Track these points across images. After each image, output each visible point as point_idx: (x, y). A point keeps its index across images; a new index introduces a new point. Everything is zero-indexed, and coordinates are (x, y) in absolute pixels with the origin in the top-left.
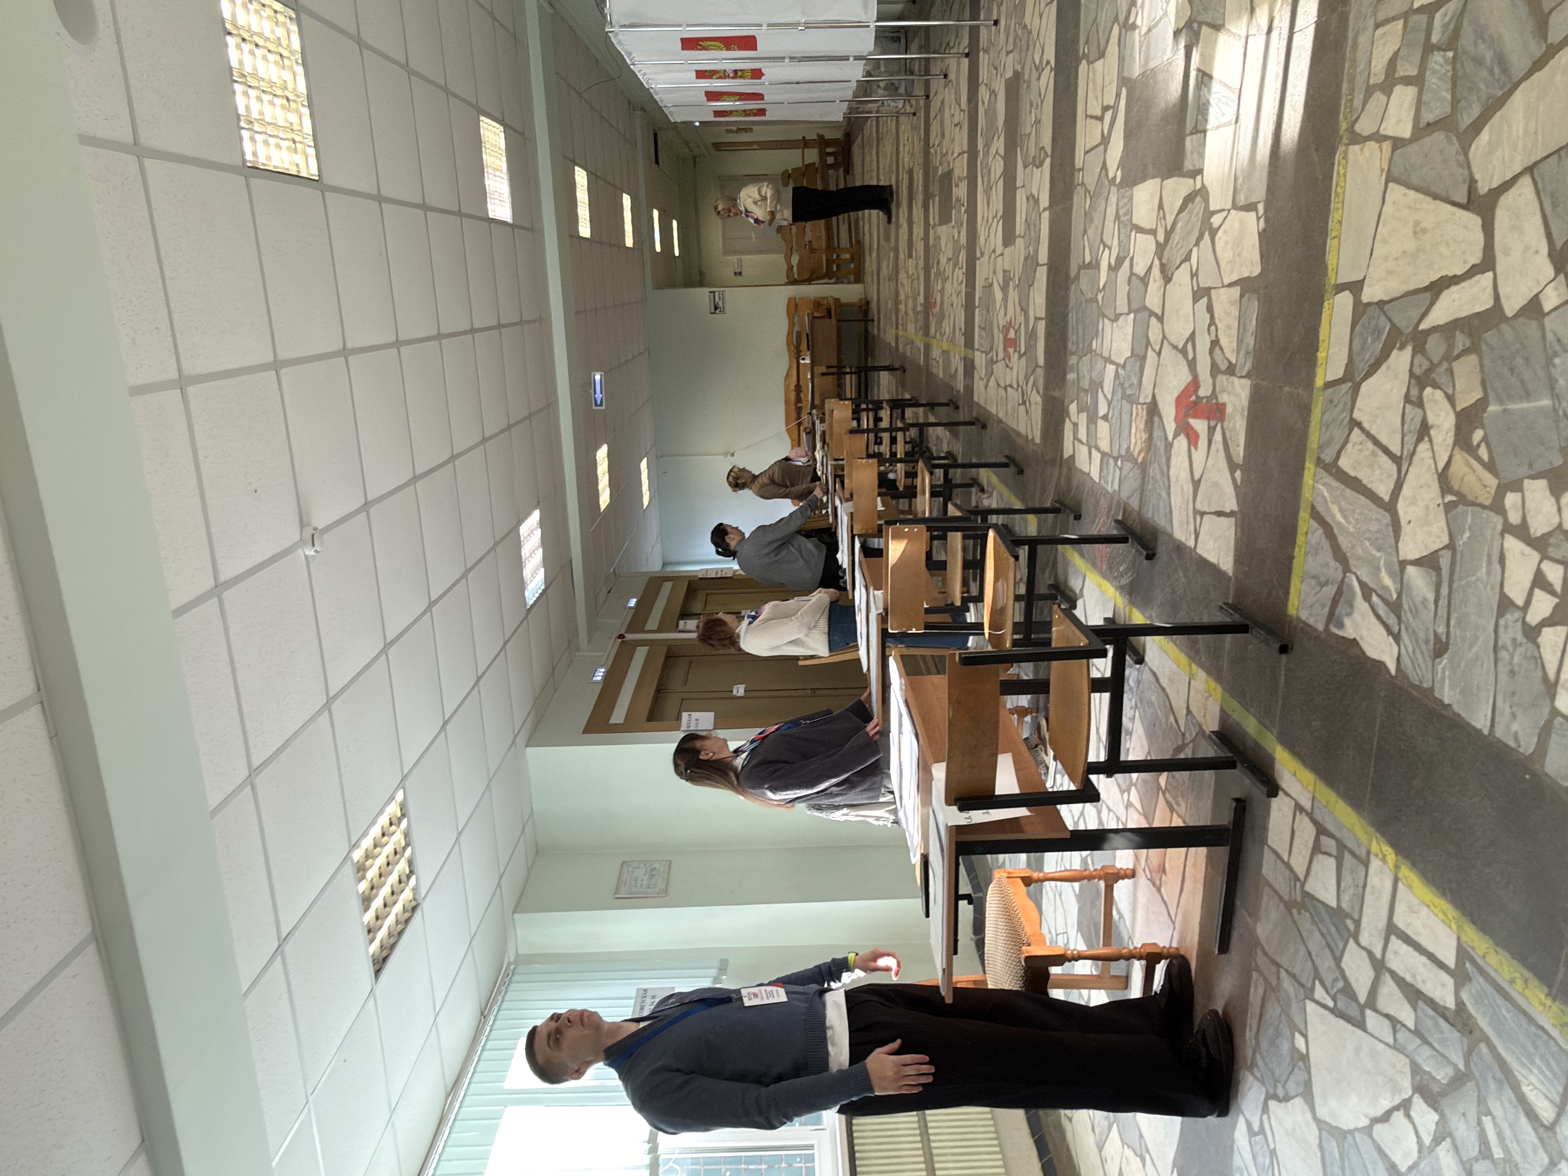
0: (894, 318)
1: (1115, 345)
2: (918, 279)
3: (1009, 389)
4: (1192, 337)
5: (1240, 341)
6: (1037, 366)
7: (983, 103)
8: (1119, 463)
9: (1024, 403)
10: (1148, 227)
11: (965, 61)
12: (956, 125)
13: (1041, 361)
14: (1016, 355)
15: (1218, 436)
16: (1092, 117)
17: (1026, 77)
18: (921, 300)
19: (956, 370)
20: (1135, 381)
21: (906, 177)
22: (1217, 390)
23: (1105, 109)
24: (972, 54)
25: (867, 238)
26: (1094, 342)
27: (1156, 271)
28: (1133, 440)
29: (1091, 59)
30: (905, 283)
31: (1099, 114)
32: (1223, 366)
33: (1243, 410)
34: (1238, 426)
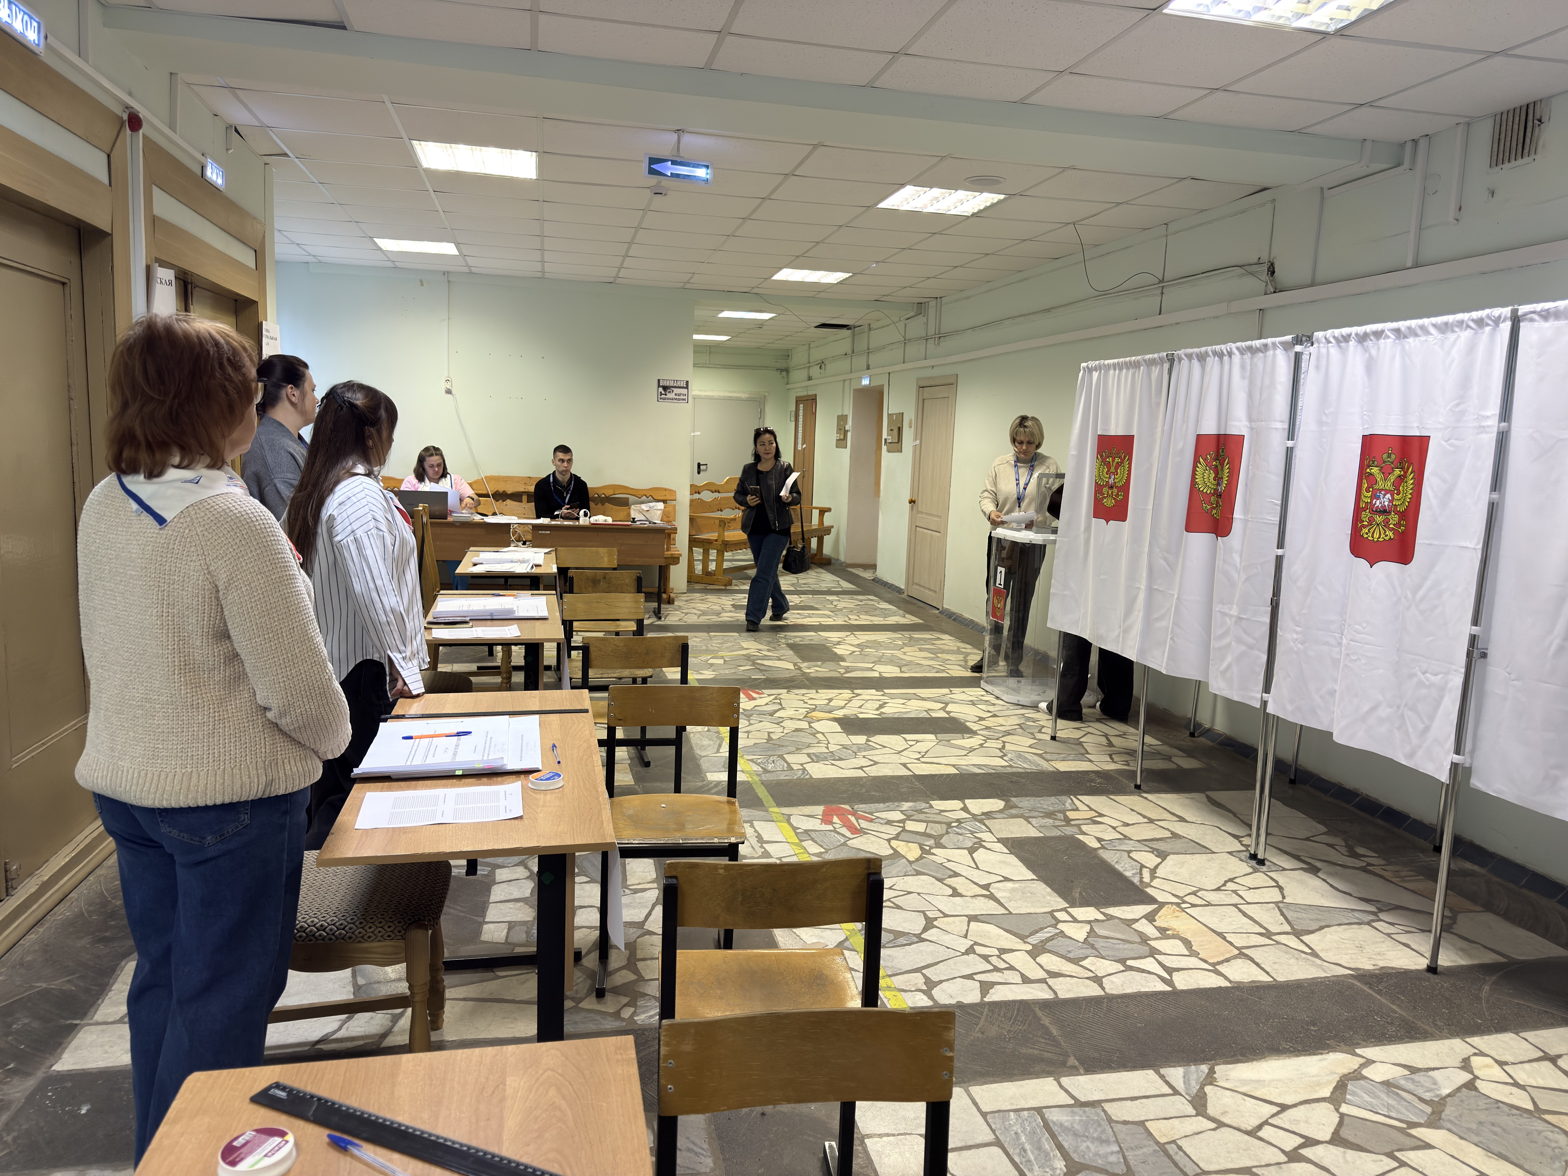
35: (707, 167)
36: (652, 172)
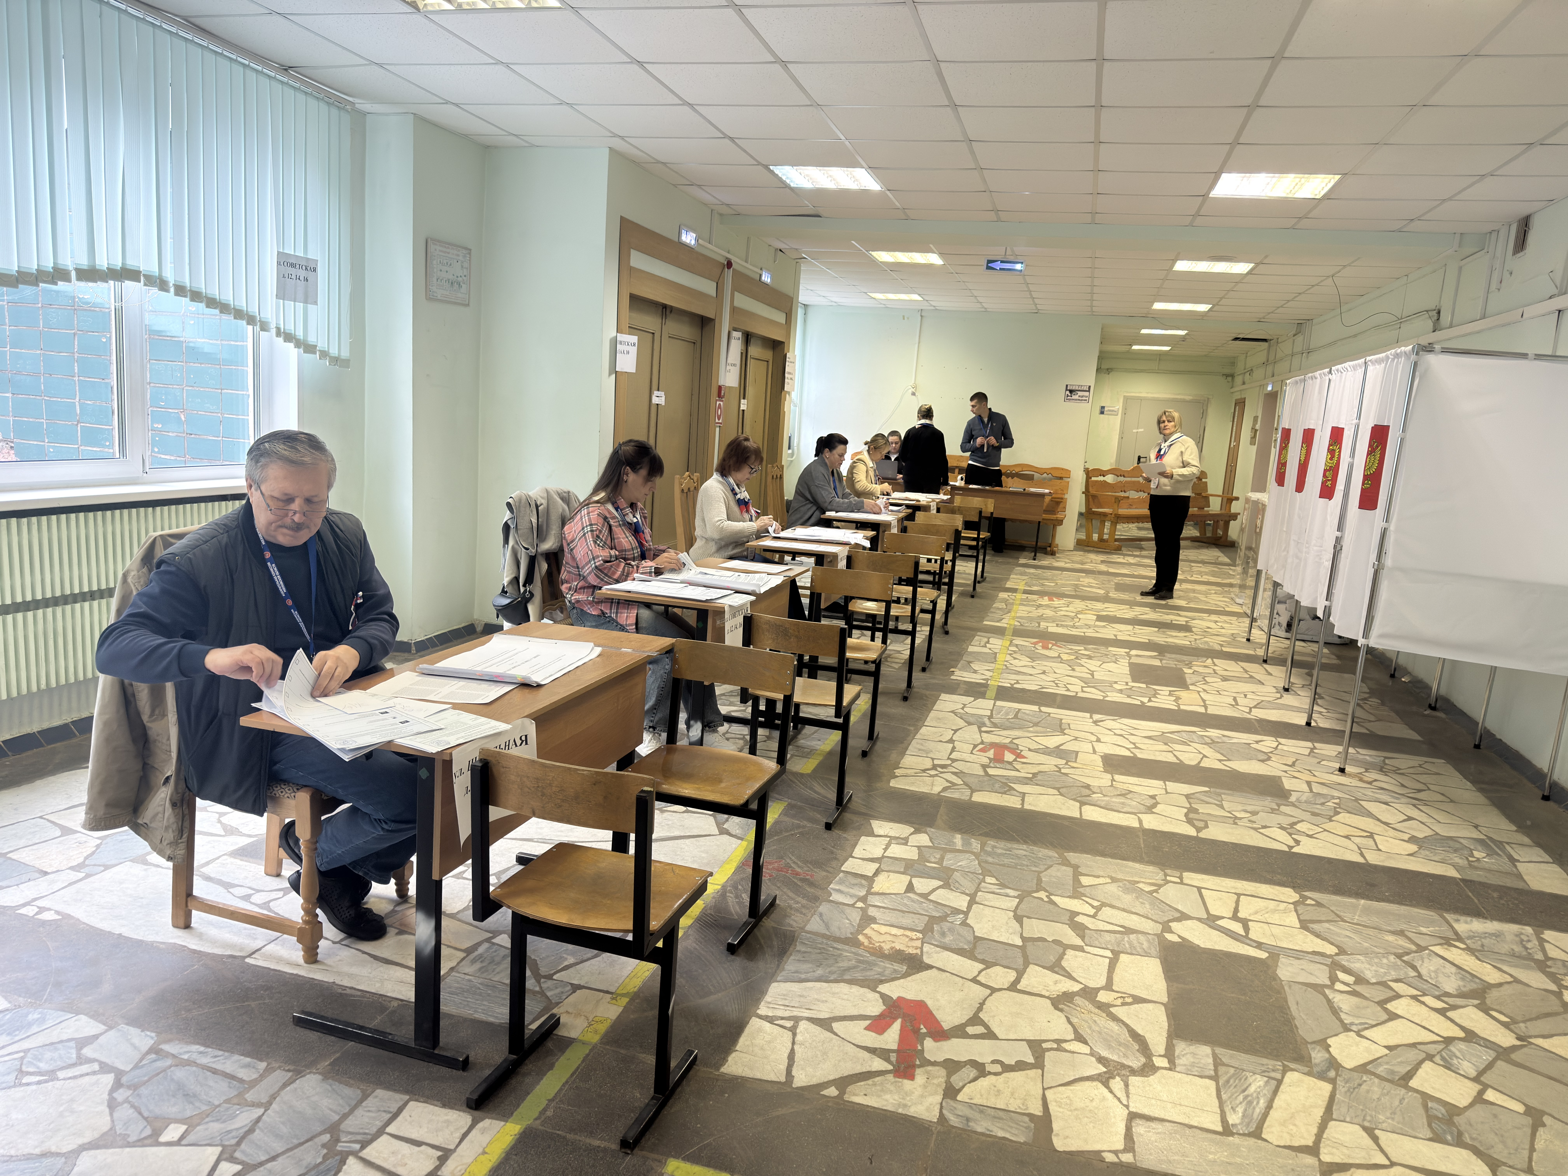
0: (1035, 588)
1: (987, 911)
2: (1074, 627)
3: (951, 746)
4: (990, 1035)
5: (982, 1109)
6: (973, 791)
7: (1257, 742)
8: (860, 904)
9: (934, 767)
10: (1116, 979)
11: (1300, 720)
12: (1235, 699)
13: (978, 797)
14: (986, 761)
15: (878, 1064)
16: (1237, 902)
17: (1283, 809)
18: (1053, 629)
19: (975, 672)
20: (948, 939)
21: (1182, 621)
22: (930, 1068)
23: (1245, 923)
24: (1308, 730)
25: (1121, 559)
26: (993, 881)
27: (1068, 986)
28: (884, 929)
29: (1301, 909)
30: (1070, 608)
31: (1240, 915)
32: (957, 1080)
33: (905, 1106)
34: (888, 1097)
35: (1022, 263)
36: (988, 268)
